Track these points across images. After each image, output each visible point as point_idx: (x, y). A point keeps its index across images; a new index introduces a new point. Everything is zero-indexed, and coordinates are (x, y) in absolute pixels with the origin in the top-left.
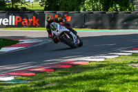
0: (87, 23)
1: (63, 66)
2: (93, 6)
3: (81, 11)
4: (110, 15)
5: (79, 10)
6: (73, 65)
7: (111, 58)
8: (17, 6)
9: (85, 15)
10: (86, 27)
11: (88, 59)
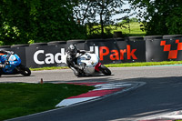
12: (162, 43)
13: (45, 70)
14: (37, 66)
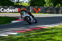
0: (47, 11)
1: (37, 29)
2: (50, 5)
3: (45, 7)
4: (56, 8)
5: (44, 6)
6: (41, 28)
7: (57, 26)
8: (18, 4)
9: (46, 8)
10: (46, 13)
11: (47, 26)
12: (34, 8)
13: (3, 13)
14: (1, 12)
